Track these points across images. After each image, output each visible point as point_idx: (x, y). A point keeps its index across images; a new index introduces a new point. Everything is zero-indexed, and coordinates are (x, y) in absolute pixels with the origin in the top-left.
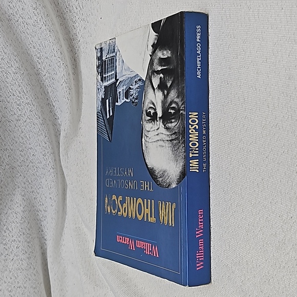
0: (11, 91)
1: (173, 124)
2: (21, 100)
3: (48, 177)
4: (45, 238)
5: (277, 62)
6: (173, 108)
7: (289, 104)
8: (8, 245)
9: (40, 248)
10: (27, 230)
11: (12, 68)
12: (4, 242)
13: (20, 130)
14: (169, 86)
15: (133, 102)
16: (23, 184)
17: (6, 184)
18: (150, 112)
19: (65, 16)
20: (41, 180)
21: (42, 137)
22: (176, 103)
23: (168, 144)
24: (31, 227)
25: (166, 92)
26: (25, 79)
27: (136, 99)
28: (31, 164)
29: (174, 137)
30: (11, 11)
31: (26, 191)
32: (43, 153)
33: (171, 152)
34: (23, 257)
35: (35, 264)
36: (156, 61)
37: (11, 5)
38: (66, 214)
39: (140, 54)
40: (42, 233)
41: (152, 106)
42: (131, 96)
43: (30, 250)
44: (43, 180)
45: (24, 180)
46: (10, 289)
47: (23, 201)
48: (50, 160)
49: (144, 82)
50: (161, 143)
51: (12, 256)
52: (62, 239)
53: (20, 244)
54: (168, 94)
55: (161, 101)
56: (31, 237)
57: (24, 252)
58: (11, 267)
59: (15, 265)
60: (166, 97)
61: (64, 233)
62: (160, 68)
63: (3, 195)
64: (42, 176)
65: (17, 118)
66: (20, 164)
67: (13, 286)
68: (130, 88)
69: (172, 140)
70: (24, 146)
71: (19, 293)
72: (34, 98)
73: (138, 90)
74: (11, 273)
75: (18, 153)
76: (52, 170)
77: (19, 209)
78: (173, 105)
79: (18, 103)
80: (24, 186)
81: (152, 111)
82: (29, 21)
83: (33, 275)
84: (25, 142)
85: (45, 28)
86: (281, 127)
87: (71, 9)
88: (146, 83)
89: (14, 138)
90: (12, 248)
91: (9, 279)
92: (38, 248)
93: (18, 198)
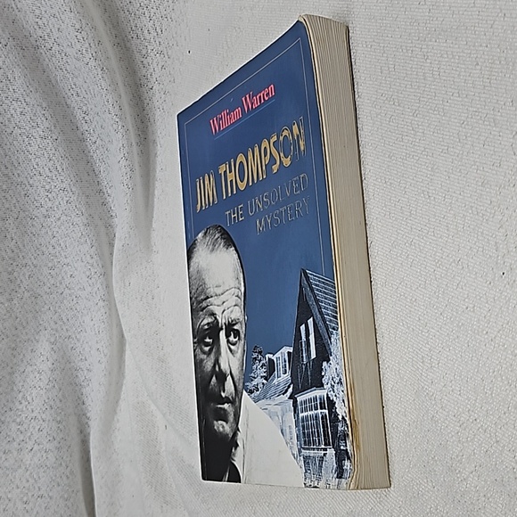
0: (36, 167)
1: (205, 322)
2: (52, 183)
3: (94, 313)
4: (88, 415)
5: (465, 153)
6: (207, 344)
7: (479, 228)
8: (25, 426)
9: (79, 432)
10: (58, 402)
11: (38, 129)
12: (18, 420)
13: (50, 233)
14: (214, 378)
15: (260, 353)
16: (52, 323)
17: (24, 324)
18: (235, 338)
19: (128, 45)
20: (84, 318)
21: (86, 248)
22: (204, 353)
23: (211, 291)
24: (64, 396)
25: (217, 369)
26: (60, 149)
27: (255, 358)
28: (67, 291)
29: (204, 304)
30: (40, 33)
31: (57, 335)
32: (88, 273)
33: (207, 281)
34: (48, 446)
35: (68, 459)
36: (231, 418)
37: (40, 23)
38: (124, 377)
39: (253, 437)
40: (84, 407)
41: (232, 347)
42: (263, 365)
43: (61, 435)
44: (87, 319)
45: (55, 317)
46: (25, 499)
47: (52, 353)
48: (99, 285)
49: (245, 388)
50: (219, 291)
51: (31, 443)
52: (115, 419)
53: (45, 425)
54: (214, 366)
55: (222, 354)
56: (63, 413)
57: (51, 439)
58: (28, 462)
59: (36, 459)
60: (217, 362)
61: (119, 408)
62: (226, 406)
63: (18, 340)
64: (85, 312)
65: (46, 213)
66: (48, 291)
67: (30, 494)
68: (266, 379)
69: (206, 299)
70: (55, 260)
71: (40, 506)
72: (74, 181)
73: (252, 375)
74: (29, 472)
75: (46, 271)
76: (101, 303)
77: (45, 366)
78: (207, 349)
79: (47, 187)
80: (54, 327)
81: (232, 338)
82: (68, 50)
83: (65, 478)
84: (57, 254)
85: (94, 64)
86: (465, 266)
87: (139, 32)
88: (241, 384)
89: (39, 247)
90: (31, 430)
91: (24, 481)
92: (74, 431)
93: (44, 347)
